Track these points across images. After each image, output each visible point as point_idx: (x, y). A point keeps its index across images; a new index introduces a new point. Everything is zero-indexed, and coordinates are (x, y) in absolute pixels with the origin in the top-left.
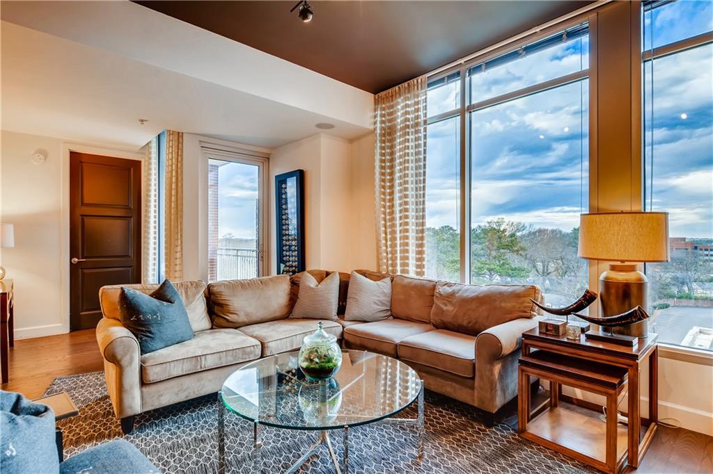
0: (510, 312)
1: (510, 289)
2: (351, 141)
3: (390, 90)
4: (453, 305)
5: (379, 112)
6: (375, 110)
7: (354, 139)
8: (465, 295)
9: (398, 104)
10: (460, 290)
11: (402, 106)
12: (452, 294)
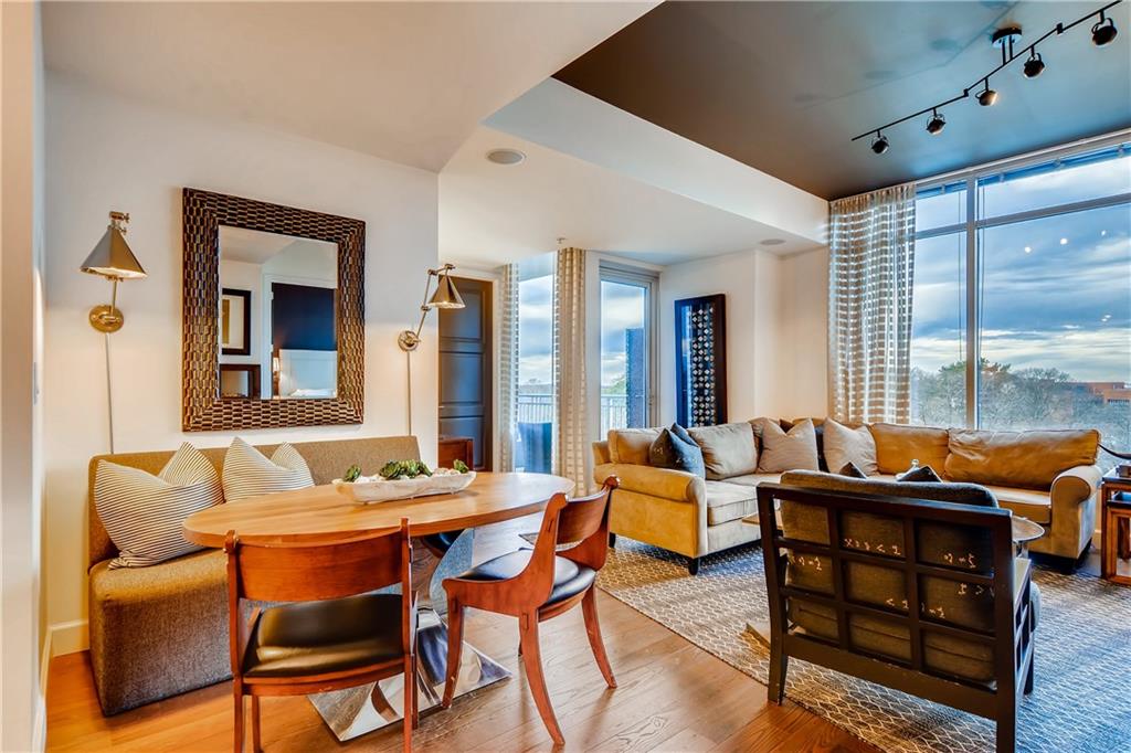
0: (1069, 458)
1: (1064, 435)
2: (782, 257)
3: (856, 198)
4: (986, 454)
5: (837, 224)
6: (830, 221)
7: (788, 254)
8: (1001, 442)
9: (869, 215)
10: (989, 438)
11: (876, 218)
12: (981, 442)
